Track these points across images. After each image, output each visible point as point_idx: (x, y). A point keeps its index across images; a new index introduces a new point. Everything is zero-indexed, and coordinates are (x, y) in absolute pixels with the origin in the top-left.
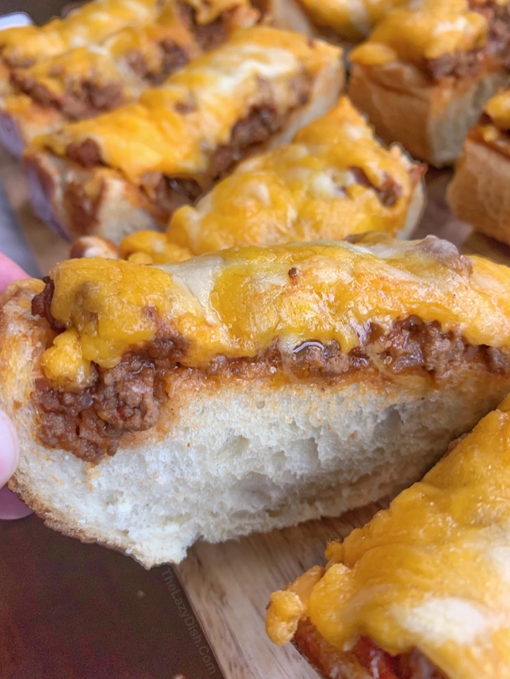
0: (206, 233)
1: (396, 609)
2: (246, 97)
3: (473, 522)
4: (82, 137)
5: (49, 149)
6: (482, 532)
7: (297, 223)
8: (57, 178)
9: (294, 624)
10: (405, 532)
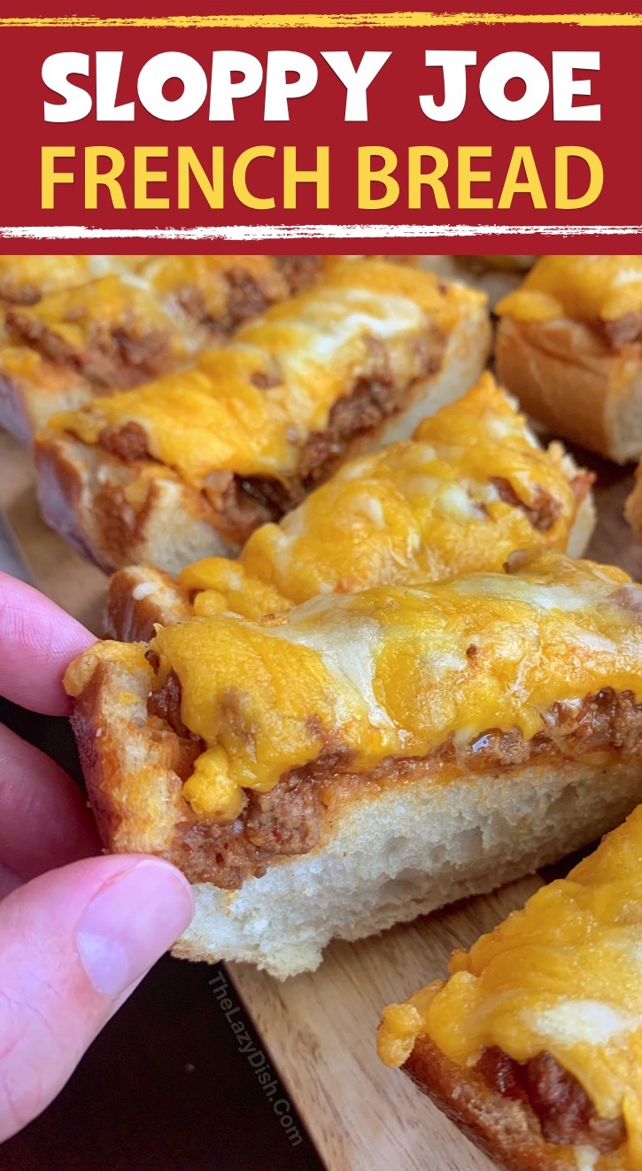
0: (300, 565)
1: (525, 1014)
2: (351, 366)
3: (616, 920)
4: (123, 420)
5: (73, 435)
6: (626, 930)
7: (420, 554)
8: (85, 476)
9: (411, 1042)
10: (540, 932)
